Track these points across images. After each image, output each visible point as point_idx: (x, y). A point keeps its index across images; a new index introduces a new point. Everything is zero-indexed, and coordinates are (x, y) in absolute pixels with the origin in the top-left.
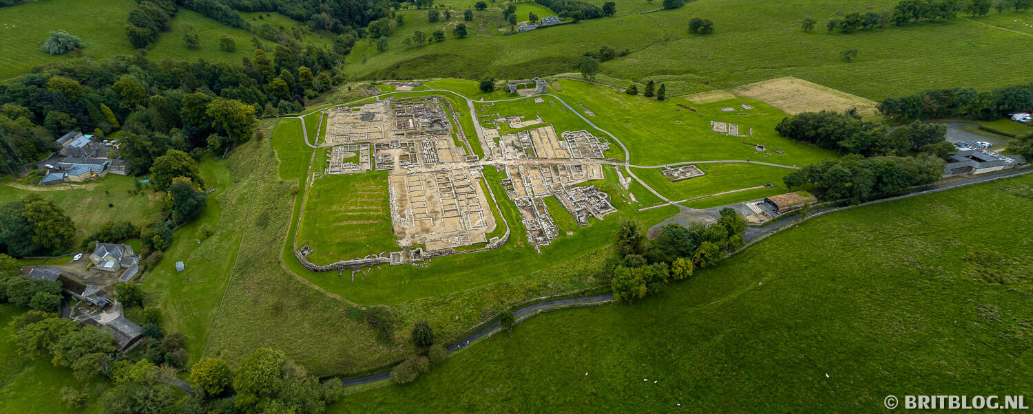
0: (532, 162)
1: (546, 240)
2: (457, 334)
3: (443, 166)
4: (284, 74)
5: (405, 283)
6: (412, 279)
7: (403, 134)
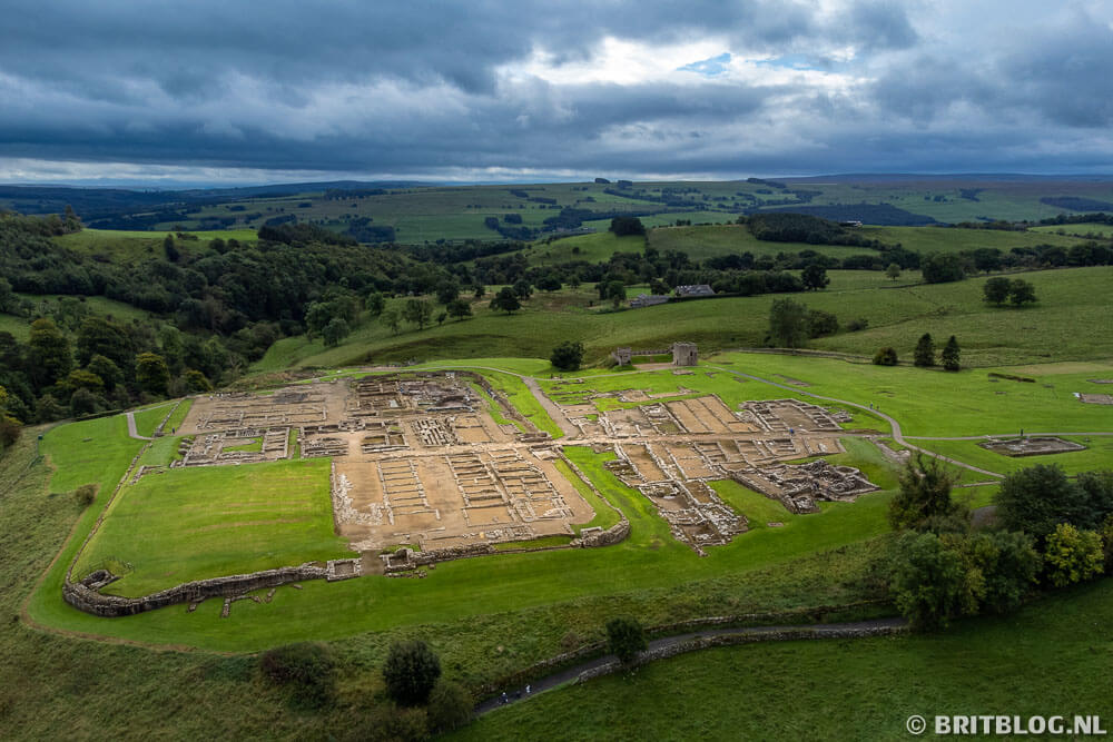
0: (675, 438)
1: (718, 537)
2: (500, 674)
3: (467, 448)
4: (96, 363)
5: (365, 604)
6: (385, 596)
7: (374, 414)
